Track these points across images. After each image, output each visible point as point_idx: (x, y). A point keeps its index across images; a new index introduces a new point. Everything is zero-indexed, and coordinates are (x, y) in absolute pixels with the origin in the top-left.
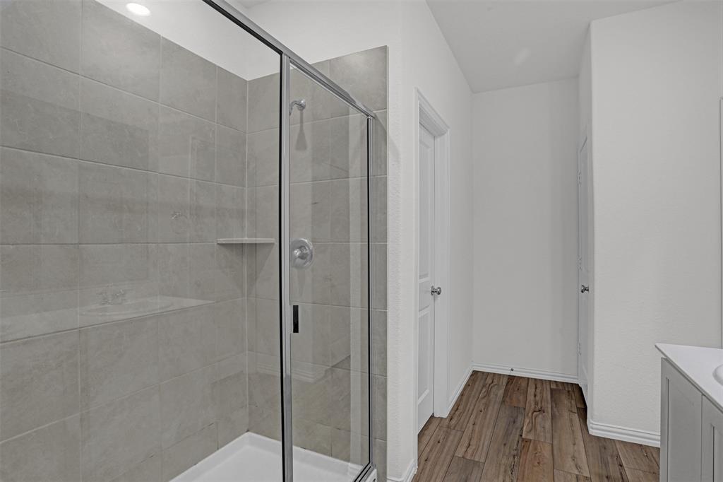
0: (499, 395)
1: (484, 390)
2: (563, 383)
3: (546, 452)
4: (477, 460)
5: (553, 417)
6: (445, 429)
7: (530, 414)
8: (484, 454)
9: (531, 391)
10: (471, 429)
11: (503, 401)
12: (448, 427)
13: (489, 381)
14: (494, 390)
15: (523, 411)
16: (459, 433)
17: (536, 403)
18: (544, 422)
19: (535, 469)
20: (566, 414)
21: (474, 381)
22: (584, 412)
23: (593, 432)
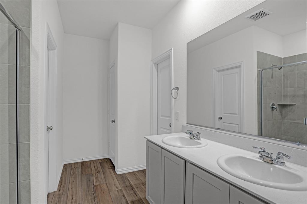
0: (79, 171)
1: (72, 171)
2: (103, 159)
3: (105, 187)
4: (78, 203)
5: (104, 173)
6: (58, 196)
7: (95, 175)
8: (81, 199)
9: (92, 166)
10: (71, 191)
11: (82, 173)
12: (59, 195)
13: (73, 167)
14: (76, 170)
15: (91, 174)
16: (66, 195)
17: (96, 170)
18: (101, 176)
19: (103, 195)
20: (108, 171)
21: (66, 169)
22: (113, 167)
23: (118, 173)
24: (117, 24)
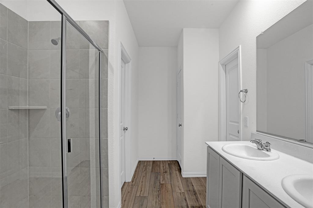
0: (150, 169)
1: (144, 168)
2: (172, 161)
3: (169, 187)
4: (145, 196)
5: (170, 174)
6: (131, 186)
7: (162, 174)
8: (147, 193)
9: (162, 165)
10: (141, 184)
11: (152, 171)
12: (132, 185)
13: (146, 164)
14: (148, 167)
15: (159, 173)
16: (137, 187)
17: (164, 169)
18: (167, 176)
19: (166, 194)
20: (174, 172)
21: (140, 165)
22: (180, 170)
23: (184, 176)
24: (182, 30)
